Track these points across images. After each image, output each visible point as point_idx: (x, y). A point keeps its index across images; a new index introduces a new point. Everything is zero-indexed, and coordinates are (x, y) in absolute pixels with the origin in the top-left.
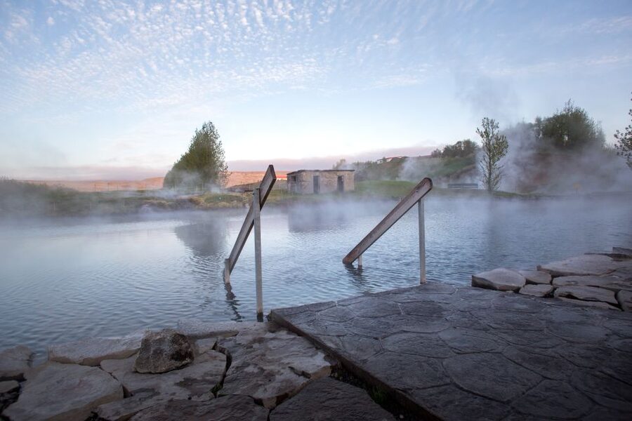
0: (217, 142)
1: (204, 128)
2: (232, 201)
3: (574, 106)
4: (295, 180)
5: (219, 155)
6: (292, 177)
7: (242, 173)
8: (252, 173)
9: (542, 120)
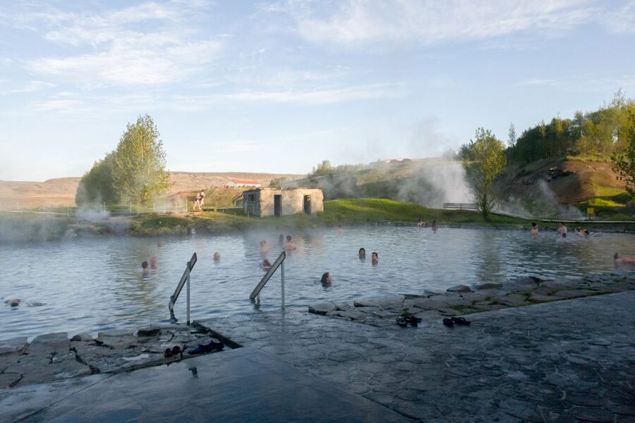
0: (157, 141)
1: (138, 123)
2: (175, 225)
3: (626, 98)
4: (252, 200)
5: (158, 159)
6: (249, 195)
7: (190, 174)
8: (204, 174)
9: (583, 115)
